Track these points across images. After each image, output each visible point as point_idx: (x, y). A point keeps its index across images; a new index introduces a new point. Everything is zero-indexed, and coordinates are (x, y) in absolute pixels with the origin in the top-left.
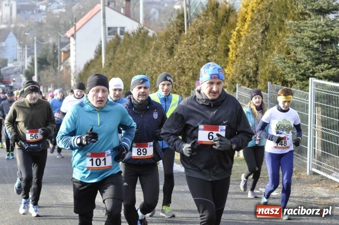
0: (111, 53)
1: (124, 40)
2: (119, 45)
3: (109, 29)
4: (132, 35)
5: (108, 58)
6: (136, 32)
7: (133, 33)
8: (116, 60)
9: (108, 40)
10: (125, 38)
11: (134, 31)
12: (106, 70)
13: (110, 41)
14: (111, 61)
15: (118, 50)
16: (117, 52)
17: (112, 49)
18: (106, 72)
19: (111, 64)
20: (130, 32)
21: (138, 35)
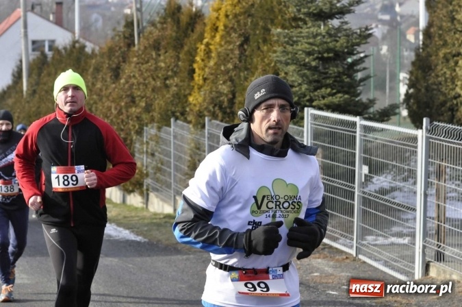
0: (35, 77)
1: (53, 58)
2: (45, 66)
3: (34, 42)
4: (63, 51)
5: (31, 83)
6: (68, 47)
7: (65, 48)
8: (41, 86)
9: (31, 58)
10: (53, 55)
11: (66, 45)
12: (28, 99)
13: (34, 60)
14: (35, 88)
15: (45, 72)
16: (43, 75)
17: (35, 71)
18: (28, 102)
19: (34, 92)
20: (60, 47)
21: (72, 51)
